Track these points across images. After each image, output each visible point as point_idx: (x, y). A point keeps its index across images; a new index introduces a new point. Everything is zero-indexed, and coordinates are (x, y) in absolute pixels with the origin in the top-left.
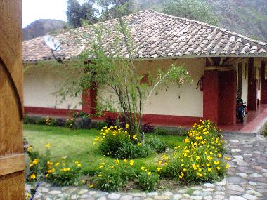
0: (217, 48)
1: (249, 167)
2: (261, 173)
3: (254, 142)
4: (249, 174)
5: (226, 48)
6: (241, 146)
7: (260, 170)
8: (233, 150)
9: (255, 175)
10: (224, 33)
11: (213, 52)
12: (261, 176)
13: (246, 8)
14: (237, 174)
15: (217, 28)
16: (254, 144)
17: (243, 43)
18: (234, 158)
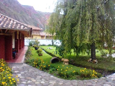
0: (5, 25)
1: (25, 79)
2: (31, 80)
3: (23, 67)
4: (27, 82)
5: (10, 25)
6: (18, 69)
7: (30, 79)
8: (16, 72)
9: (29, 82)
10: (7, 18)
11: (4, 27)
12: (31, 82)
13: (9, 8)
14: (22, 82)
15: (4, 16)
16: (23, 68)
17: (17, 24)
18: (17, 75)
